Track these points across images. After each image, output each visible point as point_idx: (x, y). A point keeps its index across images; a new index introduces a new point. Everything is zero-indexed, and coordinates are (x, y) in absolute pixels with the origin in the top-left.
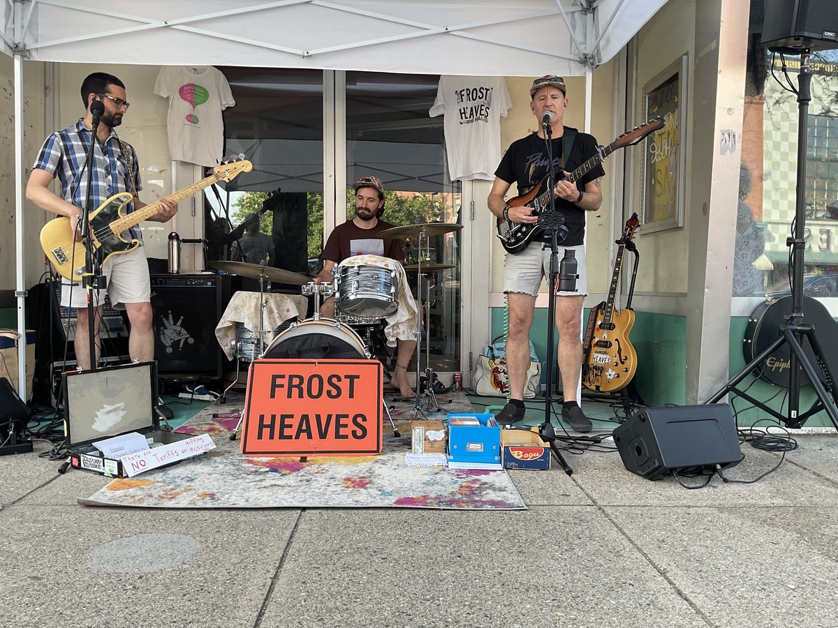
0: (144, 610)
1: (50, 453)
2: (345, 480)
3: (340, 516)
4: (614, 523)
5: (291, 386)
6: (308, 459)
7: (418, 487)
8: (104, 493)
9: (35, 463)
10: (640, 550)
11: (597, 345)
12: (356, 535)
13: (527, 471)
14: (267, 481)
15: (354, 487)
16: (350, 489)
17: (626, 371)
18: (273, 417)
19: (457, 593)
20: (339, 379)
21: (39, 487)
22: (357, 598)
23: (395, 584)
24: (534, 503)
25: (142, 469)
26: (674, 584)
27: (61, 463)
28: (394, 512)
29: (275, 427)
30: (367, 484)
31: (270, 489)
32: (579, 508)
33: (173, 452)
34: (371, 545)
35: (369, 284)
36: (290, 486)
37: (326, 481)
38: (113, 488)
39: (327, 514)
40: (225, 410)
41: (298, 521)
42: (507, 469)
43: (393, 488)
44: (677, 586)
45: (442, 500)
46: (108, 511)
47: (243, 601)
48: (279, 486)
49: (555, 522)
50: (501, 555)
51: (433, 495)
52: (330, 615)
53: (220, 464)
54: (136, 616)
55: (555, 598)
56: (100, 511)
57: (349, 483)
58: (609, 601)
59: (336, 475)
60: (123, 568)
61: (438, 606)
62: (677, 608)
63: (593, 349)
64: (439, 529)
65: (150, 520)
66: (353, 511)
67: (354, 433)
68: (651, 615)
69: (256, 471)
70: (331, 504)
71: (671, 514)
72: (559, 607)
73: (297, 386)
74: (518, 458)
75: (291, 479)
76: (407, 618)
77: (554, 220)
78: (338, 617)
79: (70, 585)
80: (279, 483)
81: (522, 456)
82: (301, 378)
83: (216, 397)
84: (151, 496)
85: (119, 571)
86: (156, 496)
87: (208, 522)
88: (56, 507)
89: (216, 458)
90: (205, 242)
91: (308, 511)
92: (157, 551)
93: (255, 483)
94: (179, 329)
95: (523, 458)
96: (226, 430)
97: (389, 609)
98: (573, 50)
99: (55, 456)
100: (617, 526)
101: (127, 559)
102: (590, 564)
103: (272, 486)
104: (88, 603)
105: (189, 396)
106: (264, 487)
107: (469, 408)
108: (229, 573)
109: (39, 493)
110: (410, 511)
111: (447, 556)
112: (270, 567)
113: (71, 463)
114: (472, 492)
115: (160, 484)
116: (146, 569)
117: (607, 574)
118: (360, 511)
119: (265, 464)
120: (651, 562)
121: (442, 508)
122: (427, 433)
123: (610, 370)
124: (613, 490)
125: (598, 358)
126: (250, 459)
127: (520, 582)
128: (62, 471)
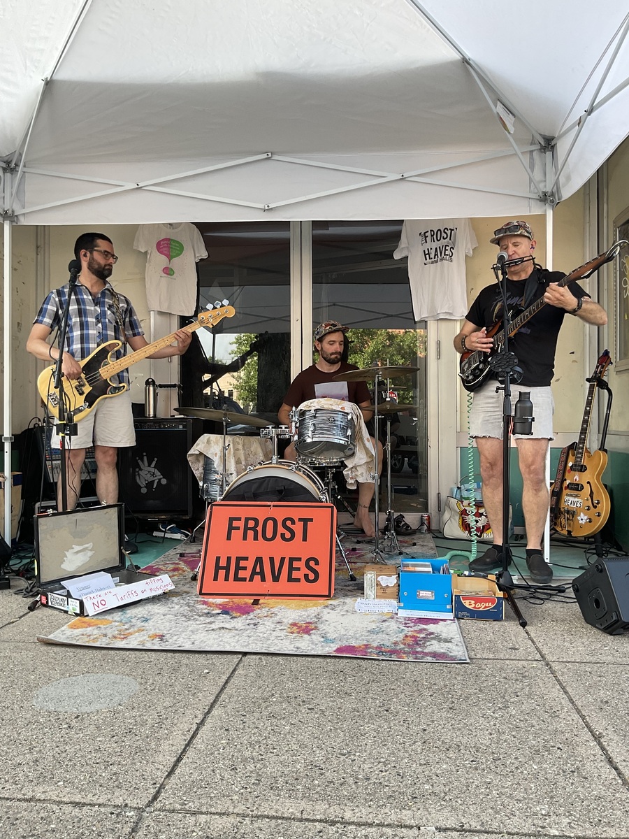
0: (73, 750)
1: (24, 591)
2: (291, 625)
3: (278, 663)
4: (558, 680)
5: (246, 529)
6: (260, 602)
7: (362, 635)
8: (63, 631)
9: (9, 600)
10: (579, 712)
11: (568, 487)
12: (290, 683)
13: (479, 622)
14: (217, 623)
15: (298, 633)
16: (294, 635)
17: (599, 516)
18: (229, 559)
19: (375, 749)
20: (293, 523)
21: (9, 624)
22: (274, 749)
23: (316, 735)
24: (479, 656)
25: (102, 609)
26: (607, 752)
27: (32, 600)
28: (333, 660)
29: (230, 568)
30: (312, 629)
31: (217, 632)
32: (524, 663)
33: (133, 592)
34: (301, 695)
35: (326, 427)
36: (237, 630)
37: (273, 626)
38: (74, 627)
39: (266, 660)
40: (192, 549)
41: (237, 666)
42: (458, 618)
43: (337, 635)
44: (609, 752)
45: (383, 649)
46: (64, 649)
47: (165, 746)
48: (226, 629)
49: (495, 677)
50: (430, 711)
51: (375, 644)
52: (244, 765)
53: (177, 605)
54: (64, 755)
55: (475, 759)
56: (56, 649)
57: (295, 628)
58: (531, 765)
59: (284, 620)
60: (64, 707)
61: (352, 761)
62: (603, 777)
63: (565, 492)
64: (373, 681)
65: (100, 660)
66: (292, 658)
67: (306, 576)
68: (572, 784)
69: (208, 613)
70: (272, 650)
71: (623, 673)
72: (476, 769)
73: (253, 529)
74: (470, 607)
75: (240, 622)
76: (318, 772)
77: (507, 362)
78: (251, 767)
79: (12, 722)
80: (227, 626)
81: (473, 605)
82: (256, 521)
83: (187, 535)
84: (105, 635)
85: (60, 709)
86: (110, 636)
87: (152, 663)
88: (18, 644)
89: (174, 598)
90: (179, 387)
91: (248, 656)
92: (99, 691)
93: (204, 625)
94: (153, 470)
95: (475, 607)
96: (189, 570)
97: (303, 762)
98: (532, 189)
99: (29, 593)
100: (560, 684)
101: (69, 697)
102: (522, 724)
103: (220, 628)
104: (25, 740)
105: (162, 534)
106: (212, 630)
107: (433, 552)
108: (159, 716)
109: (6, 629)
110: (348, 660)
111: (375, 710)
112: (199, 712)
113: (40, 600)
114: (416, 642)
115: (117, 624)
116: (84, 709)
117: (536, 735)
118: (299, 658)
119: (218, 606)
120: (587, 725)
121: (381, 658)
122: (379, 579)
123: (582, 514)
124: (566, 644)
125: (570, 502)
126: (206, 600)
127: (443, 741)
128: (32, 608)
